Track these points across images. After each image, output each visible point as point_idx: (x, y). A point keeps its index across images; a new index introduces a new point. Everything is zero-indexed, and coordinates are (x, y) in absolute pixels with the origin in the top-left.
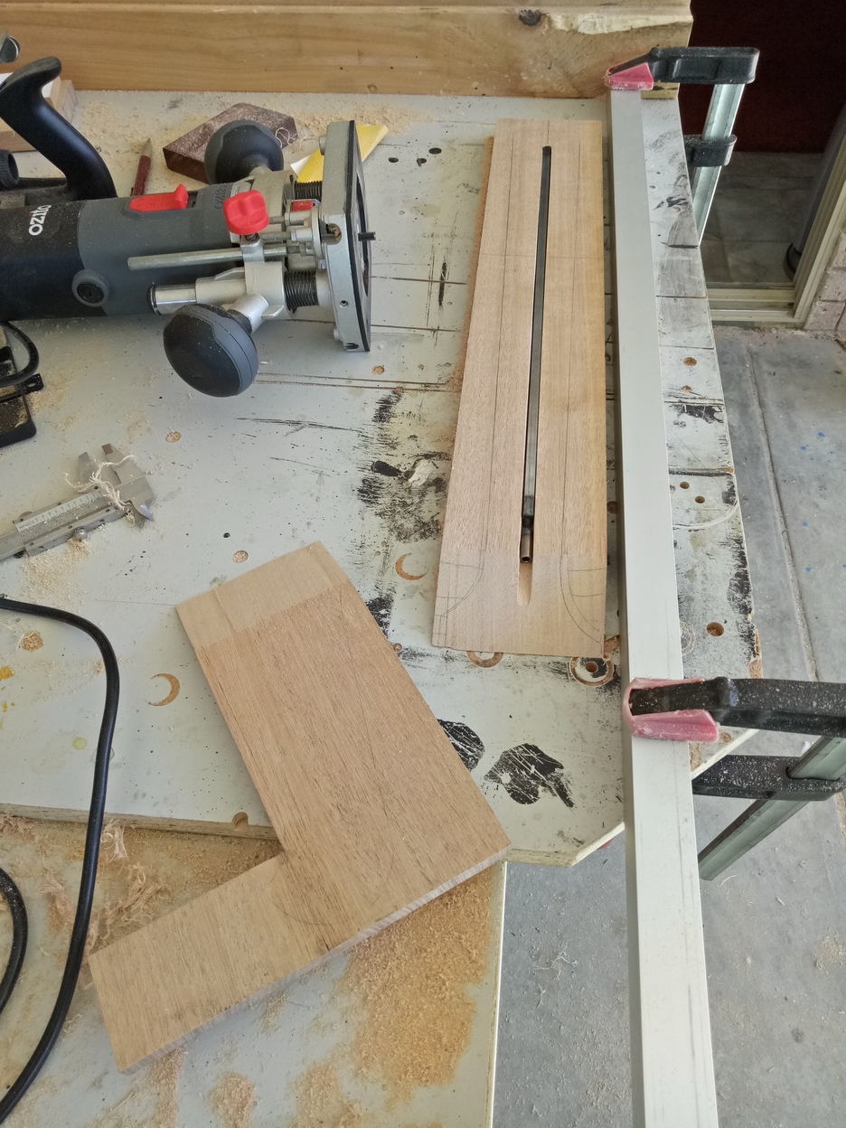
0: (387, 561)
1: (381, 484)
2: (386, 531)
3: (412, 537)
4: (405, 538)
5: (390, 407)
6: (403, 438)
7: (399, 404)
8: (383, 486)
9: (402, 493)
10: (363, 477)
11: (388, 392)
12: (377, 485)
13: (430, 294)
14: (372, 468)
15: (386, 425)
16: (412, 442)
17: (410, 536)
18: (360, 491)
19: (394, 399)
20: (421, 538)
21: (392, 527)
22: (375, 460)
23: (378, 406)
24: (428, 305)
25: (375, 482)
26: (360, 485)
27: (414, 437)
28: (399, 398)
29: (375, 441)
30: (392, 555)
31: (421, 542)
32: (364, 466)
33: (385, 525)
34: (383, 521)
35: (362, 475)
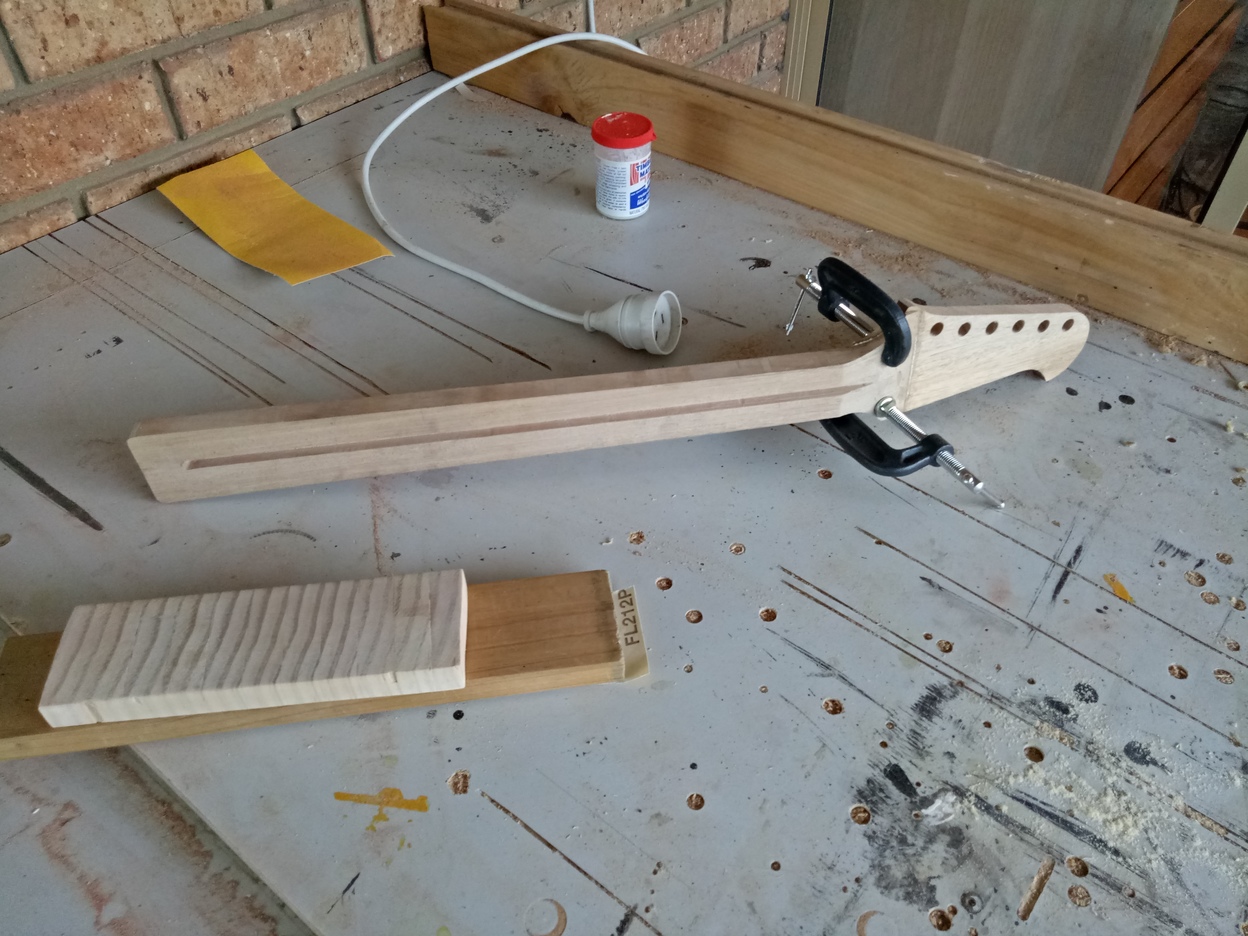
0: (851, 907)
1: (887, 797)
2: (866, 865)
3: (894, 892)
4: (886, 888)
5: (940, 702)
6: (937, 750)
7: (951, 703)
8: (888, 801)
9: (907, 823)
10: (870, 776)
11: (945, 681)
12: (882, 795)
13: (1047, 577)
14: (885, 770)
15: (925, 722)
16: (946, 762)
17: (893, 888)
18: (860, 793)
19: (947, 693)
20: (905, 899)
21: (876, 862)
22: (894, 762)
23: (925, 693)
24: (1038, 591)
25: (881, 790)
26: (862, 784)
27: (951, 755)
28: (954, 695)
29: (903, 736)
30: (861, 901)
31: (902, 904)
32: (877, 762)
33: (869, 855)
34: (868, 848)
35: (869, 772)
